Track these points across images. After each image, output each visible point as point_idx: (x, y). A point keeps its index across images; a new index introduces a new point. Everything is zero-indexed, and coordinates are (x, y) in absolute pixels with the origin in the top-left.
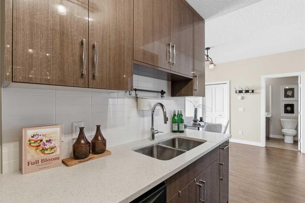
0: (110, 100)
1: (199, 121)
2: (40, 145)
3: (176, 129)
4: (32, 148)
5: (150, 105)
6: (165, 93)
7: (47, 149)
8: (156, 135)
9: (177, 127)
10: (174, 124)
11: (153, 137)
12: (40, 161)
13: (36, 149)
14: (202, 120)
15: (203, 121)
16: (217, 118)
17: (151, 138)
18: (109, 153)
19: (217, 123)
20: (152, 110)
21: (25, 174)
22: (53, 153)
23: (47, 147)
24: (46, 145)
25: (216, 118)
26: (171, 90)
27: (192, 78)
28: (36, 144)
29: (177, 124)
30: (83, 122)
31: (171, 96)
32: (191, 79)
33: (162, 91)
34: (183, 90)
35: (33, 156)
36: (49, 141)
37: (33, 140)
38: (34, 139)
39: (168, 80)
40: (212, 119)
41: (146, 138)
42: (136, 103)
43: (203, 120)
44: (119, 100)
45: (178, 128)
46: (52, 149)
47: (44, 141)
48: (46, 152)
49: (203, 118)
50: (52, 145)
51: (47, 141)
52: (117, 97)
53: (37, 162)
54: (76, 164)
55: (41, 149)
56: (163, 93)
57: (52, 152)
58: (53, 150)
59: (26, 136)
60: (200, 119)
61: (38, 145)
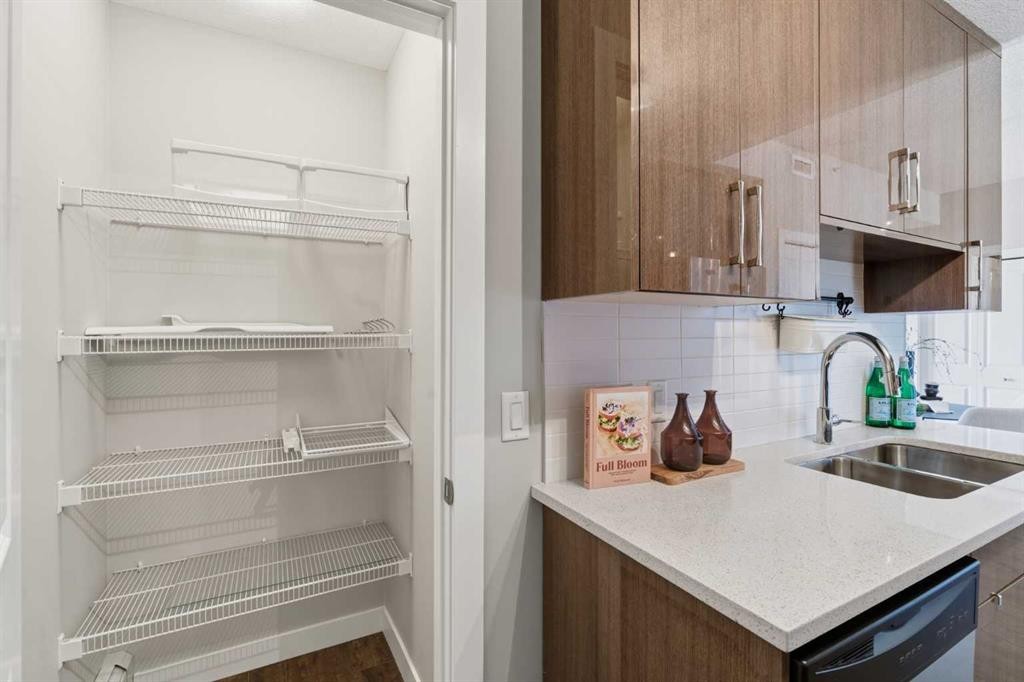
0: (719, 325)
1: (923, 398)
2: (615, 430)
3: (884, 416)
4: (604, 433)
5: (818, 341)
6: (849, 301)
7: (626, 440)
8: (834, 429)
9: (887, 409)
10: (875, 401)
11: (828, 435)
12: (615, 465)
13: (610, 437)
14: (936, 393)
15: (940, 399)
16: (988, 391)
17: (822, 437)
18: (739, 466)
19: (989, 406)
20: (825, 353)
21: (593, 488)
22: (636, 449)
23: (627, 434)
24: (625, 430)
25: (985, 390)
26: (863, 292)
27: (957, 248)
28: (609, 426)
29: (887, 400)
30: (666, 383)
31: (866, 311)
32: (956, 255)
33: (840, 295)
34: (918, 291)
35: (605, 452)
36: (630, 421)
37: (606, 417)
38: (606, 413)
39: (856, 261)
40: (966, 391)
41: (797, 436)
42: (775, 332)
43: (938, 395)
44: (737, 324)
45: (894, 414)
46: (635, 439)
47: (622, 420)
48: (626, 446)
49: (939, 389)
50: (635, 431)
51: (627, 421)
52: (731, 317)
53: (610, 466)
54: (682, 481)
55: (617, 437)
56: (842, 301)
57: (635, 446)
58: (637, 442)
59: (595, 405)
60: (927, 391)
61: (612, 427)
